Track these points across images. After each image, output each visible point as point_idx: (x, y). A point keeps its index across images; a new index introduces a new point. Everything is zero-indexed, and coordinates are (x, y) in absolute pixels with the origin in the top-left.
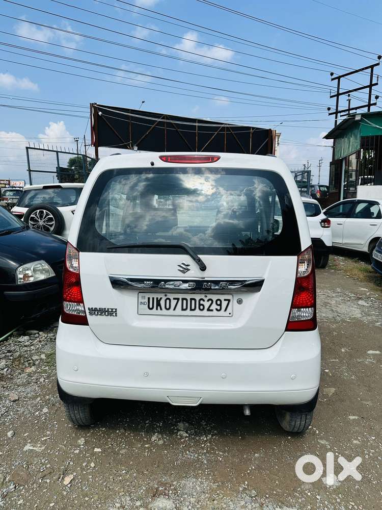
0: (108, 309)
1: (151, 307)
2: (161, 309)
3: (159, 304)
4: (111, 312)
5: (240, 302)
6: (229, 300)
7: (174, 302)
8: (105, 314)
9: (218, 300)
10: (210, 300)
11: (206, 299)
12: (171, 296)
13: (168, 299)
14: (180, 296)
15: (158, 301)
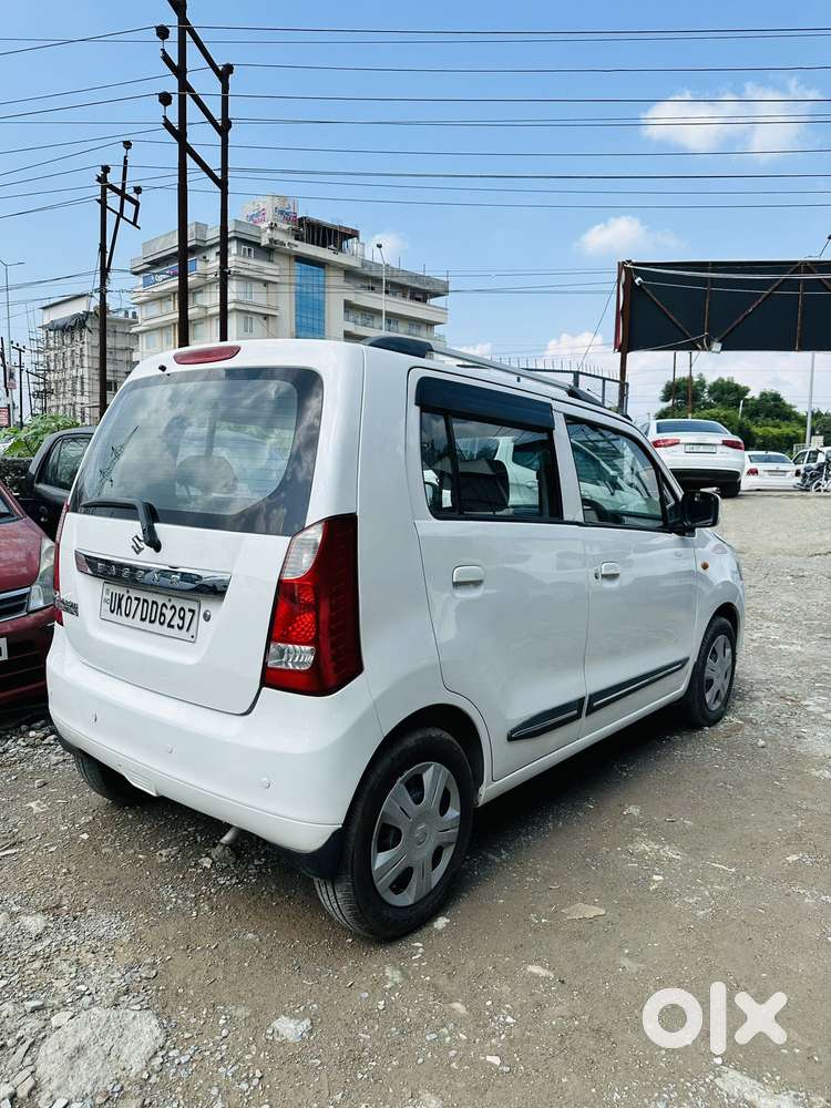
1: (112, 608)
2: (121, 614)
3: (120, 605)
5: (207, 617)
6: (194, 612)
7: (134, 605)
9: (182, 609)
10: (173, 607)
11: (169, 606)
12: (134, 594)
13: (129, 598)
14: (142, 596)
15: (120, 600)
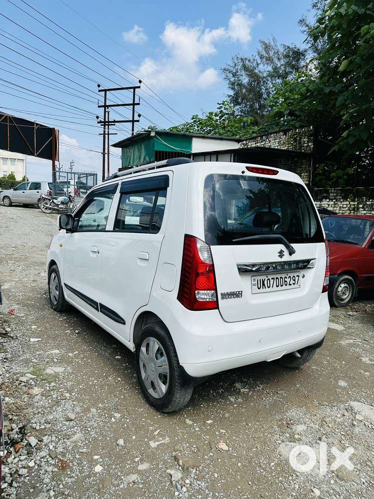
0: (236, 292)
1: (259, 287)
2: (265, 288)
3: (264, 284)
4: (237, 295)
5: (303, 277)
6: (299, 276)
7: (272, 281)
8: (234, 297)
9: (294, 276)
10: (290, 277)
11: (288, 277)
12: (270, 277)
13: (269, 279)
14: (275, 276)
15: (263, 282)
